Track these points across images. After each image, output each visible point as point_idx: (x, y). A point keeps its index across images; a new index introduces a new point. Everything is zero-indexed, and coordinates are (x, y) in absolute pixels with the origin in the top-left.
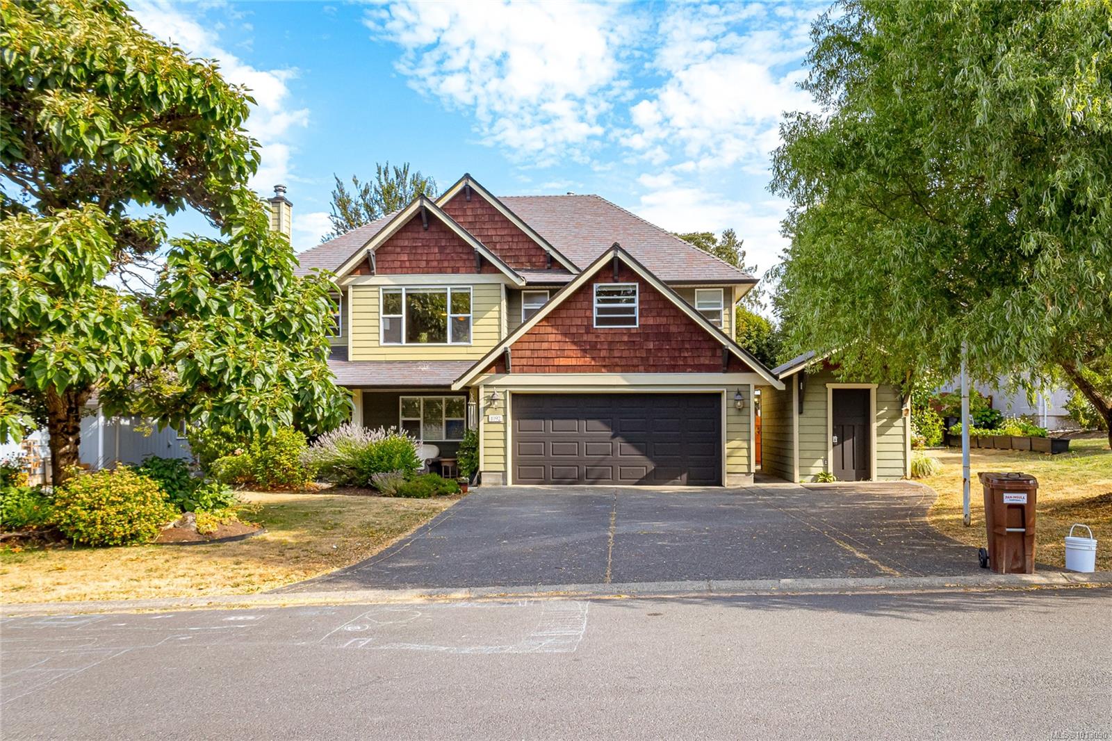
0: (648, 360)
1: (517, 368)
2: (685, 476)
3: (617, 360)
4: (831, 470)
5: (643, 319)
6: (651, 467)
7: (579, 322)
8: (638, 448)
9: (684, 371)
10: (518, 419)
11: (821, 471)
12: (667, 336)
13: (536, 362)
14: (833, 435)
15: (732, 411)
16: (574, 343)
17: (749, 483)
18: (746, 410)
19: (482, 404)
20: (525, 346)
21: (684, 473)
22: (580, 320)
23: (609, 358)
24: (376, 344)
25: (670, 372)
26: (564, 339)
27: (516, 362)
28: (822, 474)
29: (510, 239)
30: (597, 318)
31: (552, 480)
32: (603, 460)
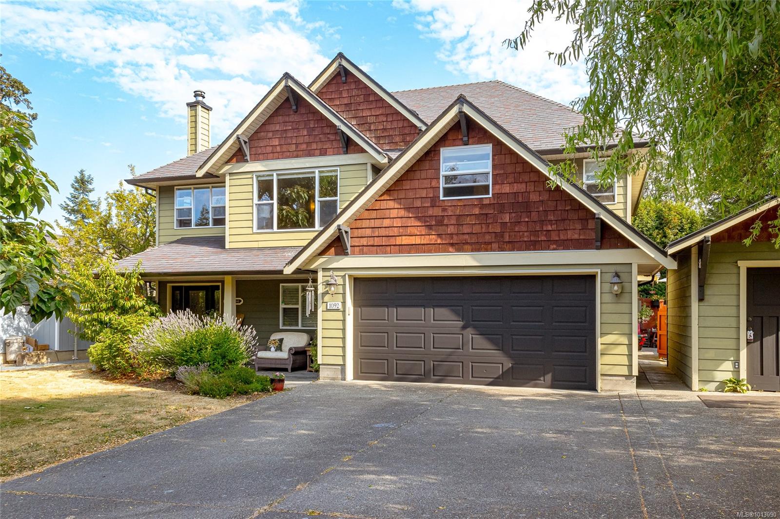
0: (502, 237)
1: (357, 249)
2: (549, 377)
3: (466, 237)
4: (743, 375)
5: (497, 187)
6: (508, 365)
7: (424, 194)
8: (491, 341)
9: (548, 248)
10: (360, 307)
11: (729, 376)
12: (526, 206)
13: (377, 241)
14: (748, 330)
15: (608, 298)
16: (418, 218)
17: (630, 389)
18: (626, 295)
19: (321, 289)
20: (366, 223)
21: (548, 373)
22: (425, 191)
23: (457, 234)
24: (249, 231)
25: (529, 249)
26: (406, 215)
27: (356, 242)
28: (730, 381)
29: (385, 119)
30: (444, 189)
31: (395, 376)
32: (450, 355)
